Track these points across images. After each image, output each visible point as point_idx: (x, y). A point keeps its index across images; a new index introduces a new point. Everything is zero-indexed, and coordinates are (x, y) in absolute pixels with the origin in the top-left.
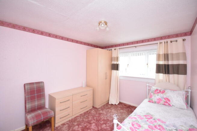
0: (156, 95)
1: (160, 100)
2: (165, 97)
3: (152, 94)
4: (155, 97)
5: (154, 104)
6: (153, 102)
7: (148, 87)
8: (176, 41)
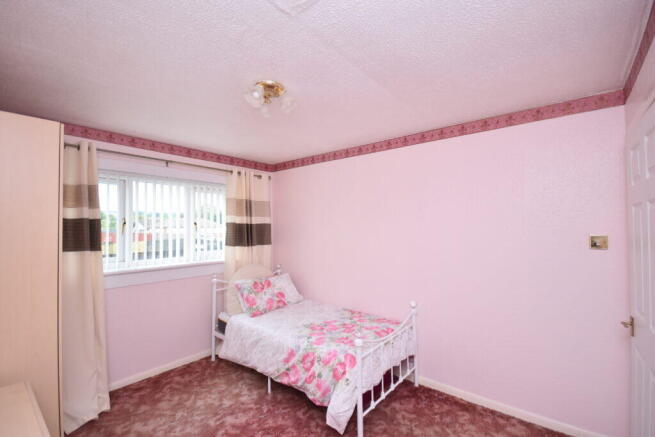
0: (262, 294)
1: (270, 301)
2: (276, 291)
3: (253, 295)
4: (261, 298)
5: (264, 316)
6: (262, 314)
7: (215, 287)
8: (260, 177)
